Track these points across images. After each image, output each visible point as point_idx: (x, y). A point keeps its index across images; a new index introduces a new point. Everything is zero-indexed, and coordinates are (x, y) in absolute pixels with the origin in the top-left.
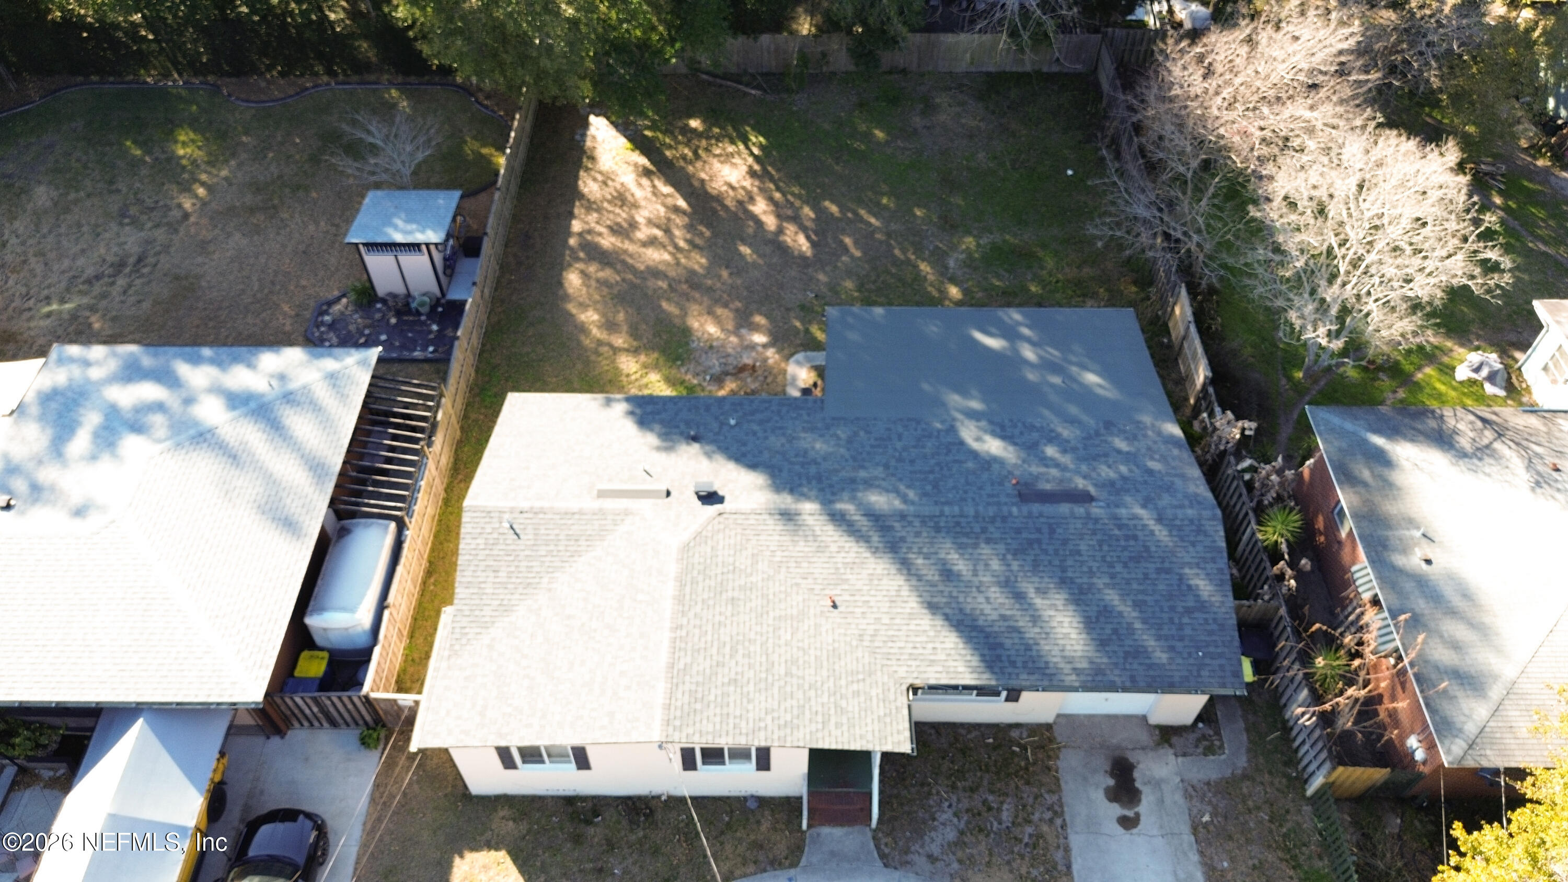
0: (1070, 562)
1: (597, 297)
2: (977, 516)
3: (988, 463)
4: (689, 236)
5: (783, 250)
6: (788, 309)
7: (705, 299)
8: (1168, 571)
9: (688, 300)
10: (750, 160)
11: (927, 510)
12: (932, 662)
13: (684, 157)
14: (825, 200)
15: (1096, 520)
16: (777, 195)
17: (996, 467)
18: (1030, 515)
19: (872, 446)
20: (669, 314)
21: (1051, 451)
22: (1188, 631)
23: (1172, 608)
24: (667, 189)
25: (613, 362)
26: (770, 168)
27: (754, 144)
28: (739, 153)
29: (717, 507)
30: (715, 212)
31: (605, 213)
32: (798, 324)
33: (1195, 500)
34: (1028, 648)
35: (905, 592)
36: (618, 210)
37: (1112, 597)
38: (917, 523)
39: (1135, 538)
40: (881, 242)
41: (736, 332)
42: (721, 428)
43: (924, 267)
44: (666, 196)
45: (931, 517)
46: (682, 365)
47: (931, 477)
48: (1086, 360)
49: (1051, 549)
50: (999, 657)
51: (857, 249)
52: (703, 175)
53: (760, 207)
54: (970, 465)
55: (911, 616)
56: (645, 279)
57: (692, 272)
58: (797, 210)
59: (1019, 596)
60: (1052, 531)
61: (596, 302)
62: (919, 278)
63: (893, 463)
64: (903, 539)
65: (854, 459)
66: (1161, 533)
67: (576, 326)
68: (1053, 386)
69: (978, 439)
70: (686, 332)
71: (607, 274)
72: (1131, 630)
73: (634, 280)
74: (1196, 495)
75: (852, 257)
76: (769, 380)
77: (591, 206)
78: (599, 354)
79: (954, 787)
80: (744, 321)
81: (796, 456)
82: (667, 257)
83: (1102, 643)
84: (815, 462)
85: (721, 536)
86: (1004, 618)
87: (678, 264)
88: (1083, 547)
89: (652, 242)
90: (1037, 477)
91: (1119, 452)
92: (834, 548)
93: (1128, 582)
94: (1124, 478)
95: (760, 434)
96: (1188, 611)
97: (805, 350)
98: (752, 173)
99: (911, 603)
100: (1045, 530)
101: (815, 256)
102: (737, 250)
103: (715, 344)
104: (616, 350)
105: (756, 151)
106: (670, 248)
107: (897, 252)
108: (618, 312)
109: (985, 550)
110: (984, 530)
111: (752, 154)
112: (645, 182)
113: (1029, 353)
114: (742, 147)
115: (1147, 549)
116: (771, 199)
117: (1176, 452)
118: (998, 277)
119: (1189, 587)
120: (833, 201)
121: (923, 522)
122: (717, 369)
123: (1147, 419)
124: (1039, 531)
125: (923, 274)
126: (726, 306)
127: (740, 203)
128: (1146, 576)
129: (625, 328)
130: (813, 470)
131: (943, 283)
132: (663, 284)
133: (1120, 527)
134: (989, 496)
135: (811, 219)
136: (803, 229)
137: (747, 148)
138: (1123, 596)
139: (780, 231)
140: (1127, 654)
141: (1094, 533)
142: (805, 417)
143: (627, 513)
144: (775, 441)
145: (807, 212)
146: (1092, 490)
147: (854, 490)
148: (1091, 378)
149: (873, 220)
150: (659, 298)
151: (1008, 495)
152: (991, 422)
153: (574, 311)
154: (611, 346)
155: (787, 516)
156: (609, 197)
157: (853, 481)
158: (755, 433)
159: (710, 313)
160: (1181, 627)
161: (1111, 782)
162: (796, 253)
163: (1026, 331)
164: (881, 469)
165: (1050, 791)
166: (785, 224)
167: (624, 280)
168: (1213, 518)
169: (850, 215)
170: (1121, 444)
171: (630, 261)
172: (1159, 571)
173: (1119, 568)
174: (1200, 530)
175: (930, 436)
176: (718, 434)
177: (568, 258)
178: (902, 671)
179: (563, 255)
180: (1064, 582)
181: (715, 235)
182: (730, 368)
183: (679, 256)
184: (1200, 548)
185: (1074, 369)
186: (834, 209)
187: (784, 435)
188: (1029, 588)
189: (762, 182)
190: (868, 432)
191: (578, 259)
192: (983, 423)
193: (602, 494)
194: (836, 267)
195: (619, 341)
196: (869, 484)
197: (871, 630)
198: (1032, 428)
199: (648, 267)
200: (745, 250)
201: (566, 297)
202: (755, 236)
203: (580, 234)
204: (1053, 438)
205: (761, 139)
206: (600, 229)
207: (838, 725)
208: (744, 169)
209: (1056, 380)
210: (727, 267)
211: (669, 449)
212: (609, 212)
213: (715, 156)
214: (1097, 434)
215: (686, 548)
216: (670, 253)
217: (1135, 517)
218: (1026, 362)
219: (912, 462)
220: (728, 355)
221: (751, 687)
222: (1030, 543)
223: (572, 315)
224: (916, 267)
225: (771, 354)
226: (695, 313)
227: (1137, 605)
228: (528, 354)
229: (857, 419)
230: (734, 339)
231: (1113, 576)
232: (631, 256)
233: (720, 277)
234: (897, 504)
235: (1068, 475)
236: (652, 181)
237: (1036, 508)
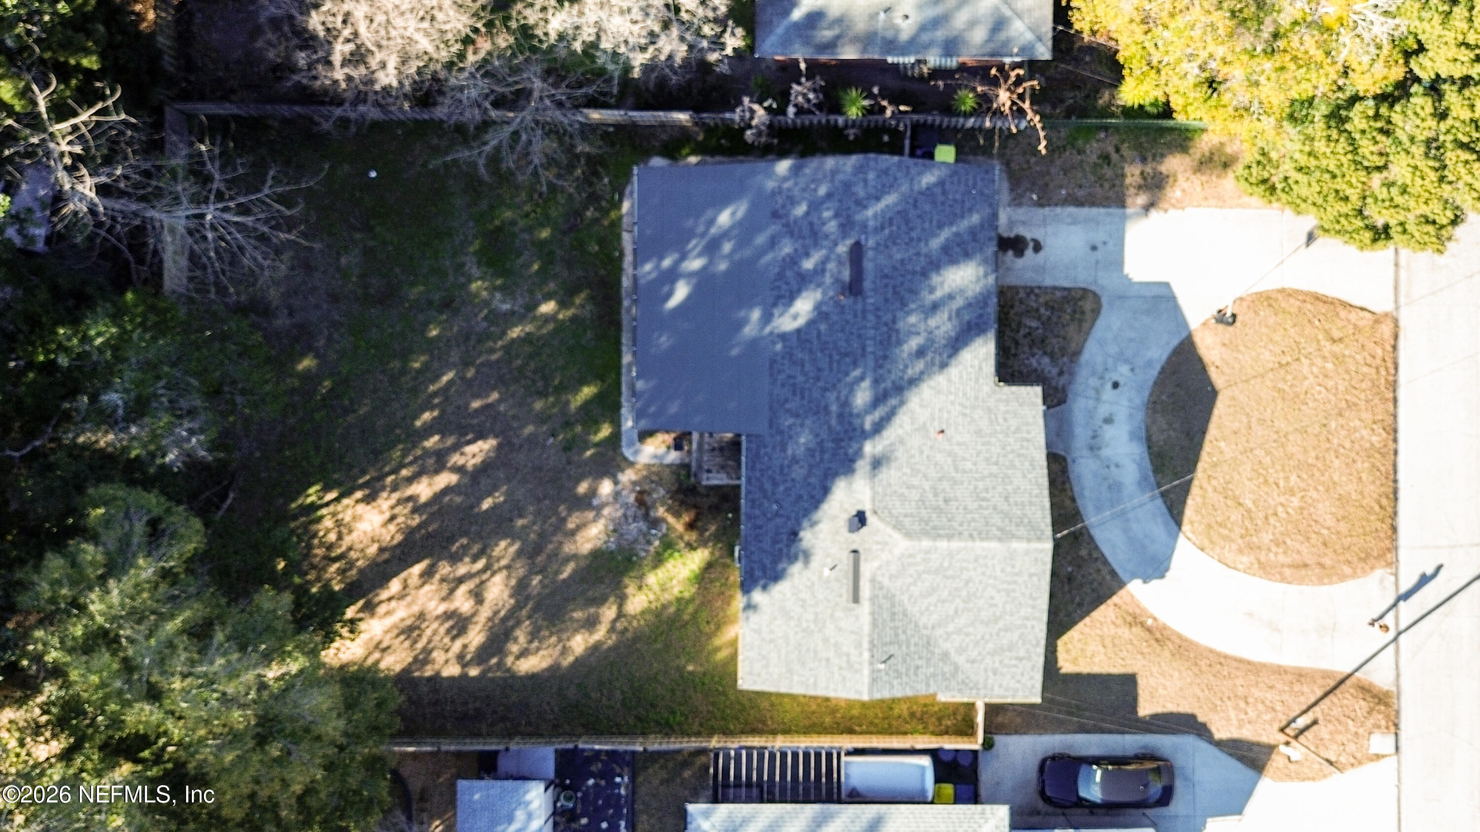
0: (910, 267)
1: (553, 639)
2: (876, 328)
3: (820, 314)
4: (467, 559)
5: (485, 467)
6: (569, 463)
7: (555, 539)
8: (916, 201)
9: (556, 555)
10: (346, 501)
11: (871, 363)
12: (980, 368)
13: (342, 572)
14: (412, 424)
15: (878, 244)
16: (405, 472)
17: (824, 308)
18: (875, 290)
19: (803, 398)
20: (575, 572)
21: (808, 264)
22: (958, 197)
23: (943, 204)
24: (395, 585)
25: (634, 617)
26: (361, 481)
27: (320, 498)
28: (334, 514)
29: (868, 515)
30: (429, 536)
31: (431, 646)
32: (589, 453)
33: (860, 170)
34: (970, 305)
35: (932, 383)
36: (428, 632)
37: (936, 243)
38: (881, 371)
39: (891, 219)
40: (477, 372)
41: (599, 509)
42: (781, 516)
43: (515, 332)
44: (405, 586)
45: (876, 361)
46: (637, 555)
47: (836, 357)
48: (703, 219)
49: (900, 279)
50: (977, 325)
51: (487, 396)
52: (373, 550)
53: (424, 489)
54: (823, 327)
55: (949, 380)
56: (528, 598)
57: (519, 554)
58: (427, 453)
59: (935, 307)
60: (886, 276)
61: (560, 640)
62: (527, 339)
63: (821, 384)
64: (893, 382)
65: (817, 413)
66: (890, 199)
67: (590, 656)
68: (733, 251)
69: (795, 317)
70: (596, 554)
71: (521, 635)
72: (957, 234)
73: (529, 606)
74: (854, 167)
75: (499, 401)
76: (654, 478)
77: (423, 659)
78: (626, 630)
79: (1015, 355)
80: (586, 503)
81: (813, 456)
82: (499, 579)
83: (967, 255)
84: (821, 443)
85: (894, 512)
86: (950, 319)
87: (508, 567)
88: (898, 256)
89: (478, 596)
90: (837, 280)
91: (807, 214)
92: (900, 431)
93: (923, 230)
94: (836, 216)
95: (789, 484)
96: (944, 193)
97: (620, 446)
98: (369, 499)
99: (940, 380)
100: (885, 281)
101: (496, 436)
102: (487, 511)
103: (611, 527)
104: (620, 615)
105: (331, 496)
106: (485, 577)
107: (494, 357)
108: (571, 618)
109: (900, 325)
110: (886, 324)
111: (337, 500)
112: (382, 609)
113: (695, 264)
114: (324, 511)
115: (899, 212)
116: (410, 480)
117: (807, 171)
118: (528, 265)
119: (928, 189)
120: (416, 417)
121: (881, 367)
122: (642, 525)
123: (770, 185)
124: (886, 286)
125: (523, 335)
126: (564, 520)
127: (415, 510)
128: (919, 217)
129: (592, 610)
130: (829, 445)
131: (535, 318)
132: (536, 580)
133: (883, 228)
134: (855, 316)
135: (441, 440)
136: (457, 447)
137: (327, 504)
138: (935, 235)
139: (459, 470)
140: (974, 240)
141: (887, 247)
142: (769, 450)
143: (873, 580)
144: (798, 473)
145: (432, 442)
146: (849, 242)
147: (851, 414)
148: (724, 218)
149: (445, 379)
150: (554, 582)
151: (855, 303)
152: (775, 305)
153: (571, 659)
154: (615, 621)
155: (877, 463)
156: (407, 644)
157: (841, 416)
158: (787, 489)
159: (573, 533)
160: (955, 201)
161: (1010, 253)
162: (492, 454)
163: (667, 263)
164: (828, 394)
165: (1017, 293)
166: (449, 465)
167: (529, 617)
168: (876, 161)
169: (436, 401)
170: (801, 210)
171: (502, 613)
172: (915, 206)
173: (914, 234)
174: (886, 172)
175: (791, 355)
176: (789, 518)
177: (499, 674)
178: (986, 389)
179: (493, 680)
180: (925, 274)
181: (465, 534)
182: (640, 513)
183: (496, 566)
184: (899, 175)
185: (713, 231)
186: (427, 416)
187: (789, 467)
188: (929, 298)
189: (383, 488)
190: (786, 401)
191: (500, 664)
192: (776, 312)
193: (856, 599)
194: (514, 417)
195: (609, 613)
196: (845, 404)
197: (958, 408)
198: (781, 276)
199: (511, 596)
200: (486, 504)
201: (554, 669)
202: (466, 494)
203: (464, 666)
204: (793, 261)
205: (311, 490)
206: (457, 646)
207: (1028, 432)
208: (361, 508)
209: (727, 247)
210: (511, 520)
211: (807, 556)
212: (429, 642)
213: (340, 537)
214: (787, 225)
215: (908, 535)
216: (492, 575)
217: (875, 216)
218: (704, 269)
219: (819, 370)
220: (625, 516)
221: (1009, 488)
222: (895, 293)
223: (577, 659)
224: (513, 341)
225: (628, 476)
226: (573, 547)
227: (940, 226)
228: (623, 692)
229: (771, 409)
230: (606, 511)
231: (919, 240)
232: (496, 613)
233: (524, 527)
234: (866, 384)
235: (833, 256)
236: (381, 602)
237: (867, 284)
